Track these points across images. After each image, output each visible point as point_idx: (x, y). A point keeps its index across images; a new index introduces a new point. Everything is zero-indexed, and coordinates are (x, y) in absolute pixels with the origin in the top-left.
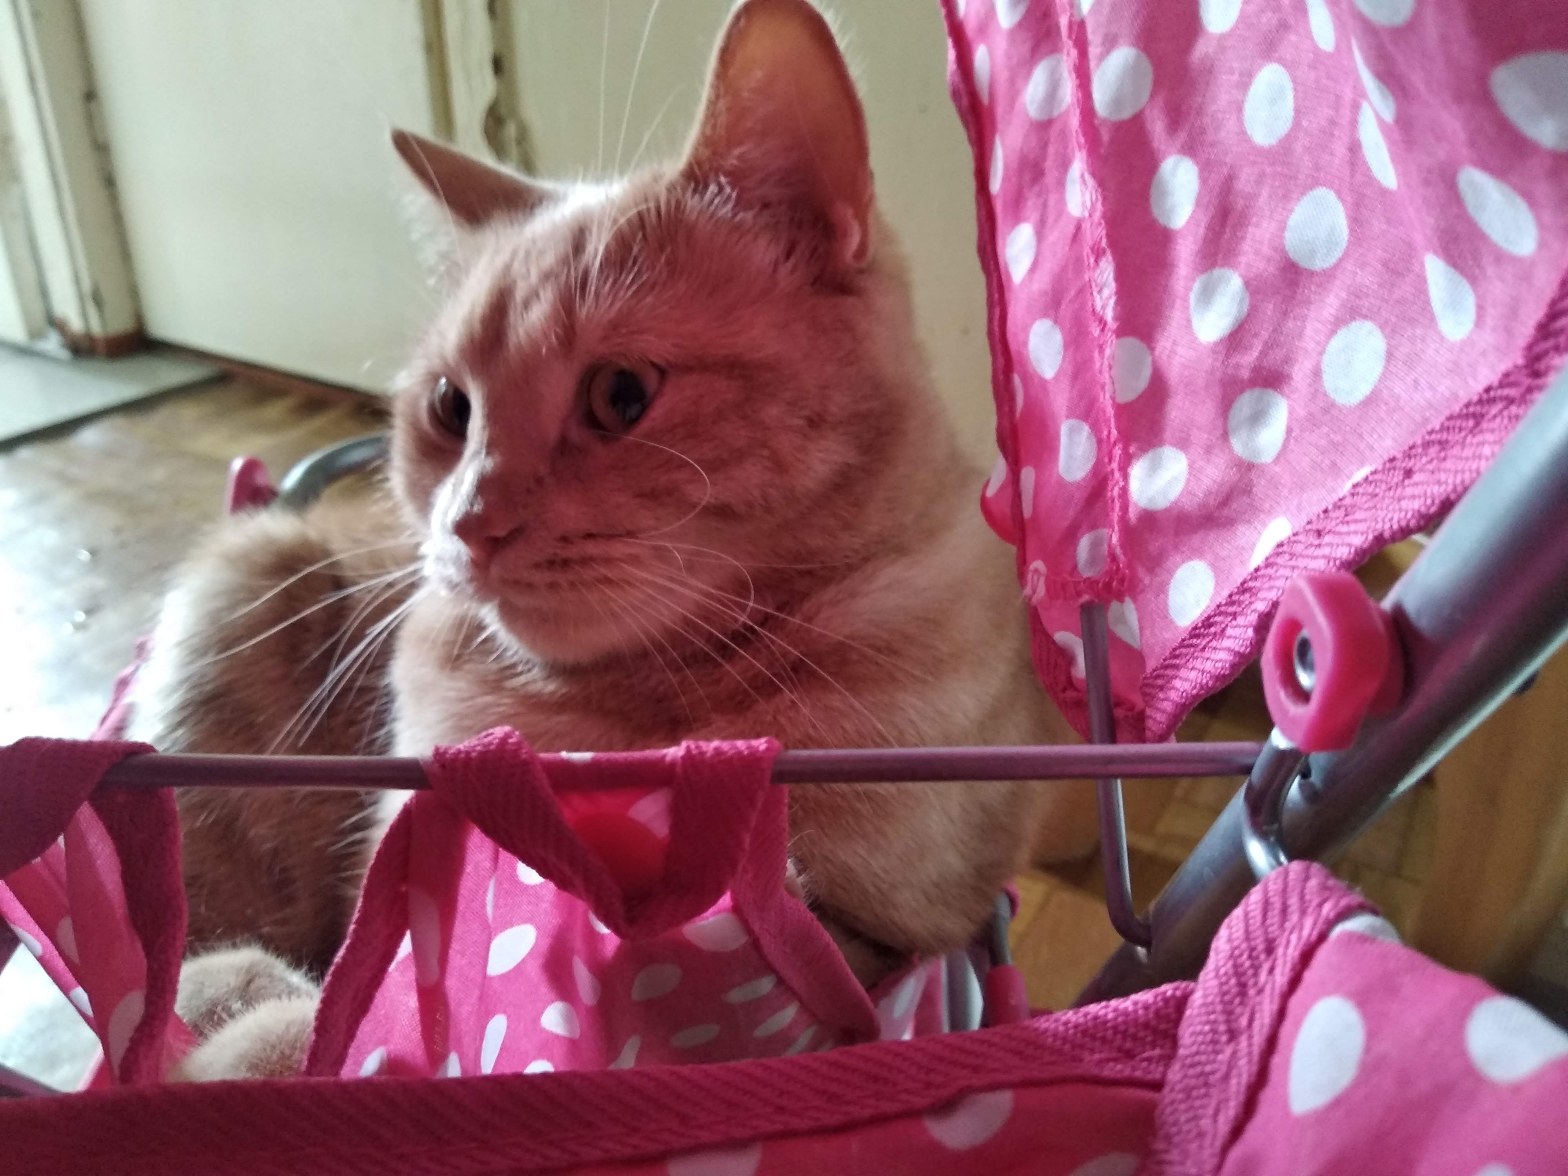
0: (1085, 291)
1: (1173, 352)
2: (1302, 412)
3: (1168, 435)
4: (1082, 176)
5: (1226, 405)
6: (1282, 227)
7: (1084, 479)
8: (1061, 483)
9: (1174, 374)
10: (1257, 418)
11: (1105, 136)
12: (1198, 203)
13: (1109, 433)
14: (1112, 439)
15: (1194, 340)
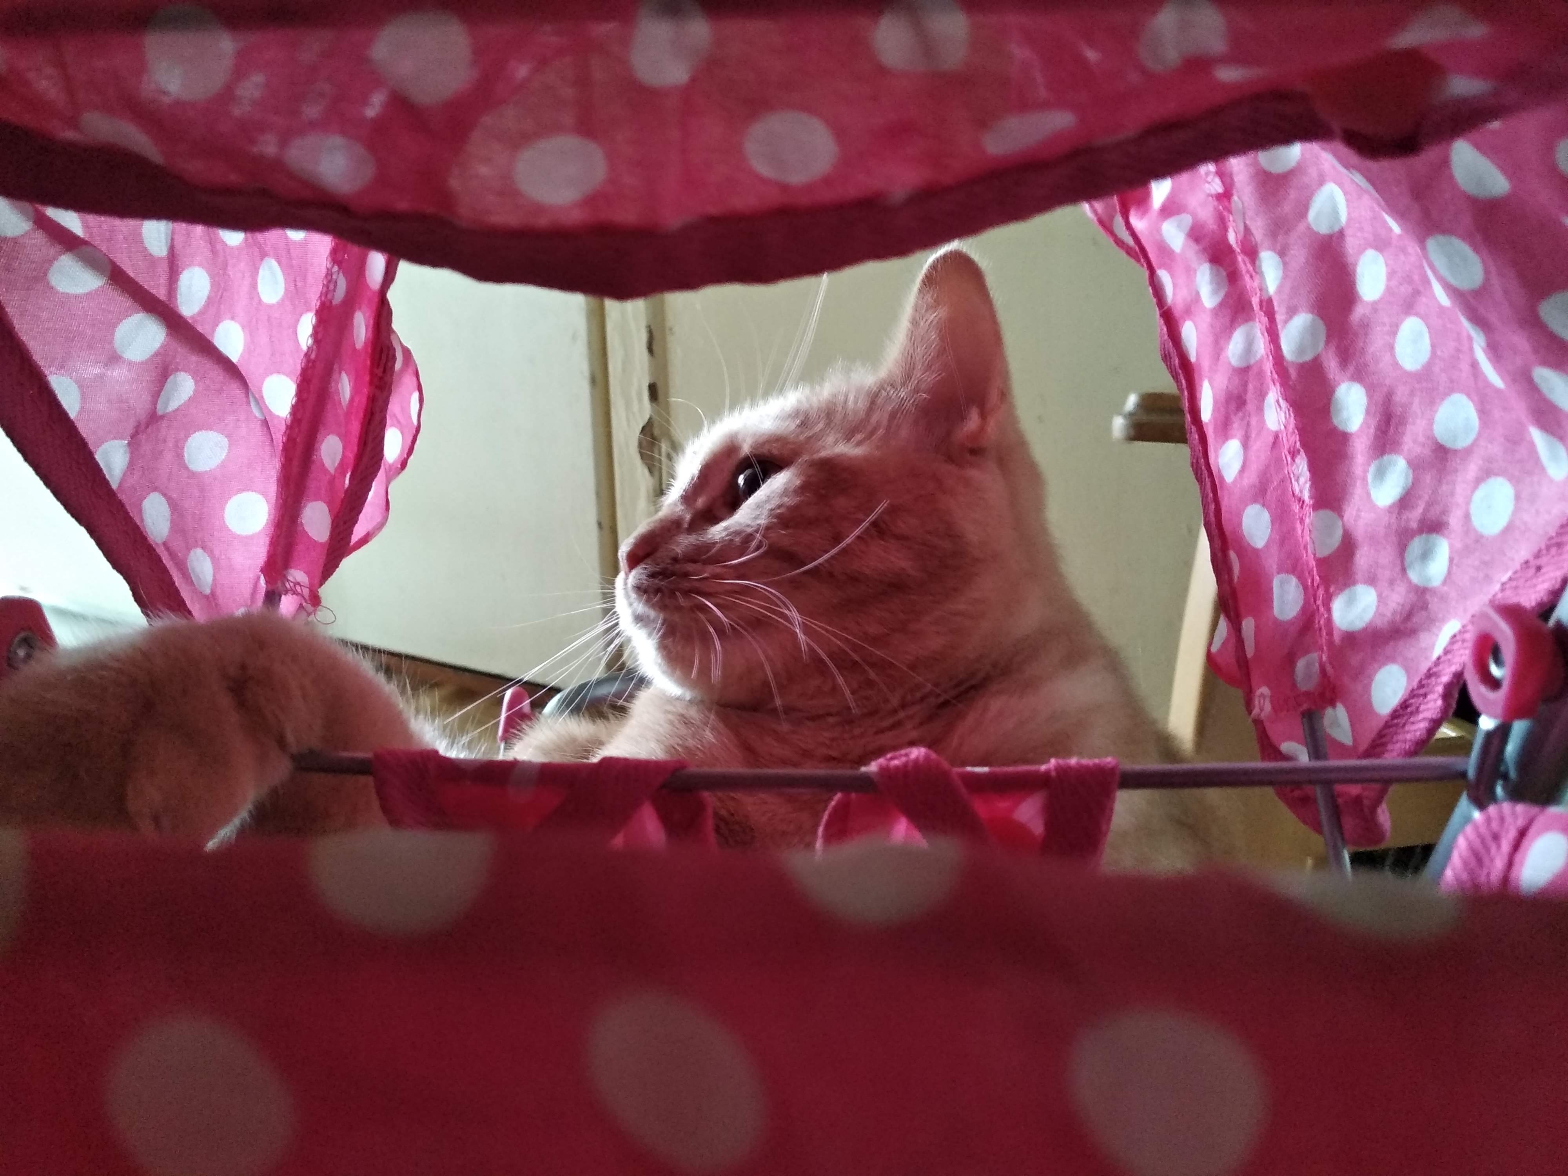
0: (1285, 481)
1: (1358, 517)
2: (1458, 545)
3: (1359, 576)
4: (1278, 401)
5: (1402, 548)
6: (1431, 422)
7: (1295, 618)
8: (1276, 622)
9: (1359, 532)
10: (1426, 555)
11: (1293, 373)
12: (1368, 412)
13: (1313, 580)
14: (1315, 584)
15: (1373, 507)
